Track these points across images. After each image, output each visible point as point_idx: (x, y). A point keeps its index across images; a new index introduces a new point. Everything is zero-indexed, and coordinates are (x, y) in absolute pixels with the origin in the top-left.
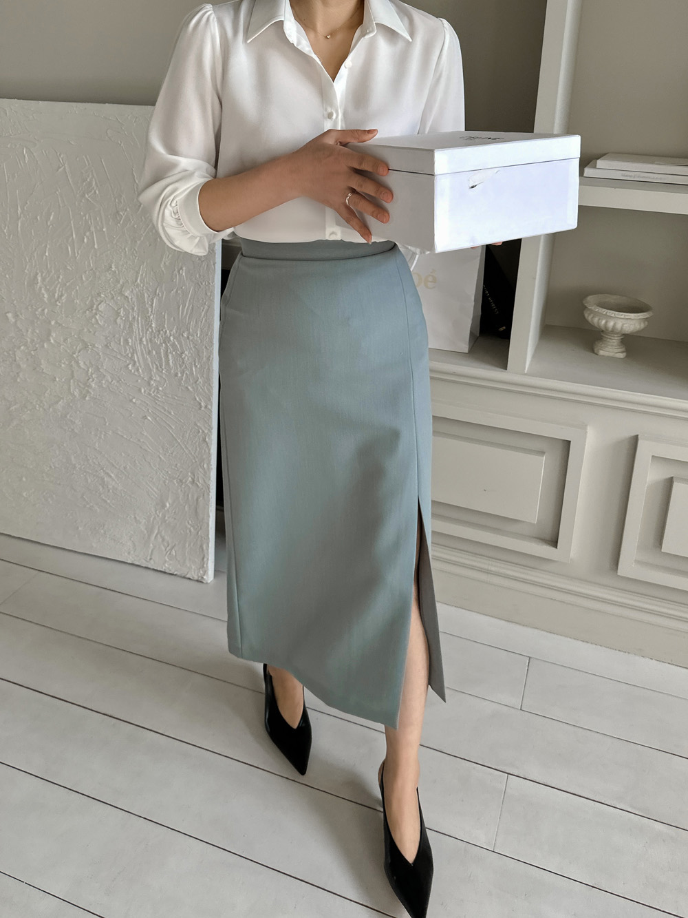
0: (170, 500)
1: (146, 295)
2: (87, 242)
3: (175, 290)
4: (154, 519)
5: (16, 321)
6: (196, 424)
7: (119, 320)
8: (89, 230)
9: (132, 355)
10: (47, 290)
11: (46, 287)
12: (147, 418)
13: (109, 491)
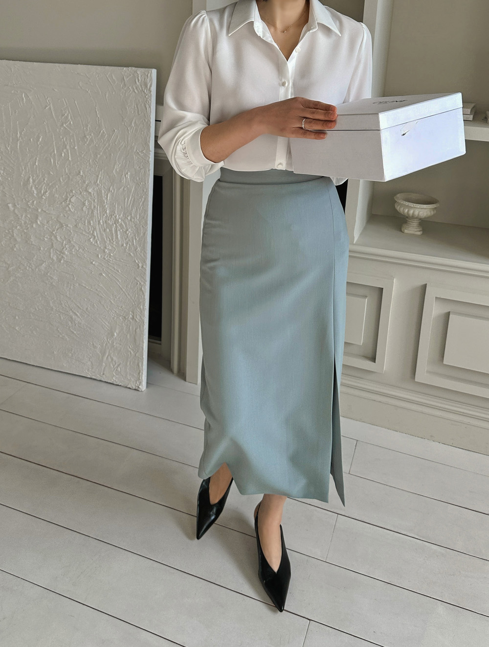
0: (117, 331)
1: (103, 191)
2: (64, 155)
3: (122, 188)
4: (106, 344)
5: (14, 210)
6: (135, 279)
7: (84, 208)
8: (66, 148)
9: (93, 232)
10: (36, 188)
11: (35, 186)
12: (102, 275)
13: (75, 325)
